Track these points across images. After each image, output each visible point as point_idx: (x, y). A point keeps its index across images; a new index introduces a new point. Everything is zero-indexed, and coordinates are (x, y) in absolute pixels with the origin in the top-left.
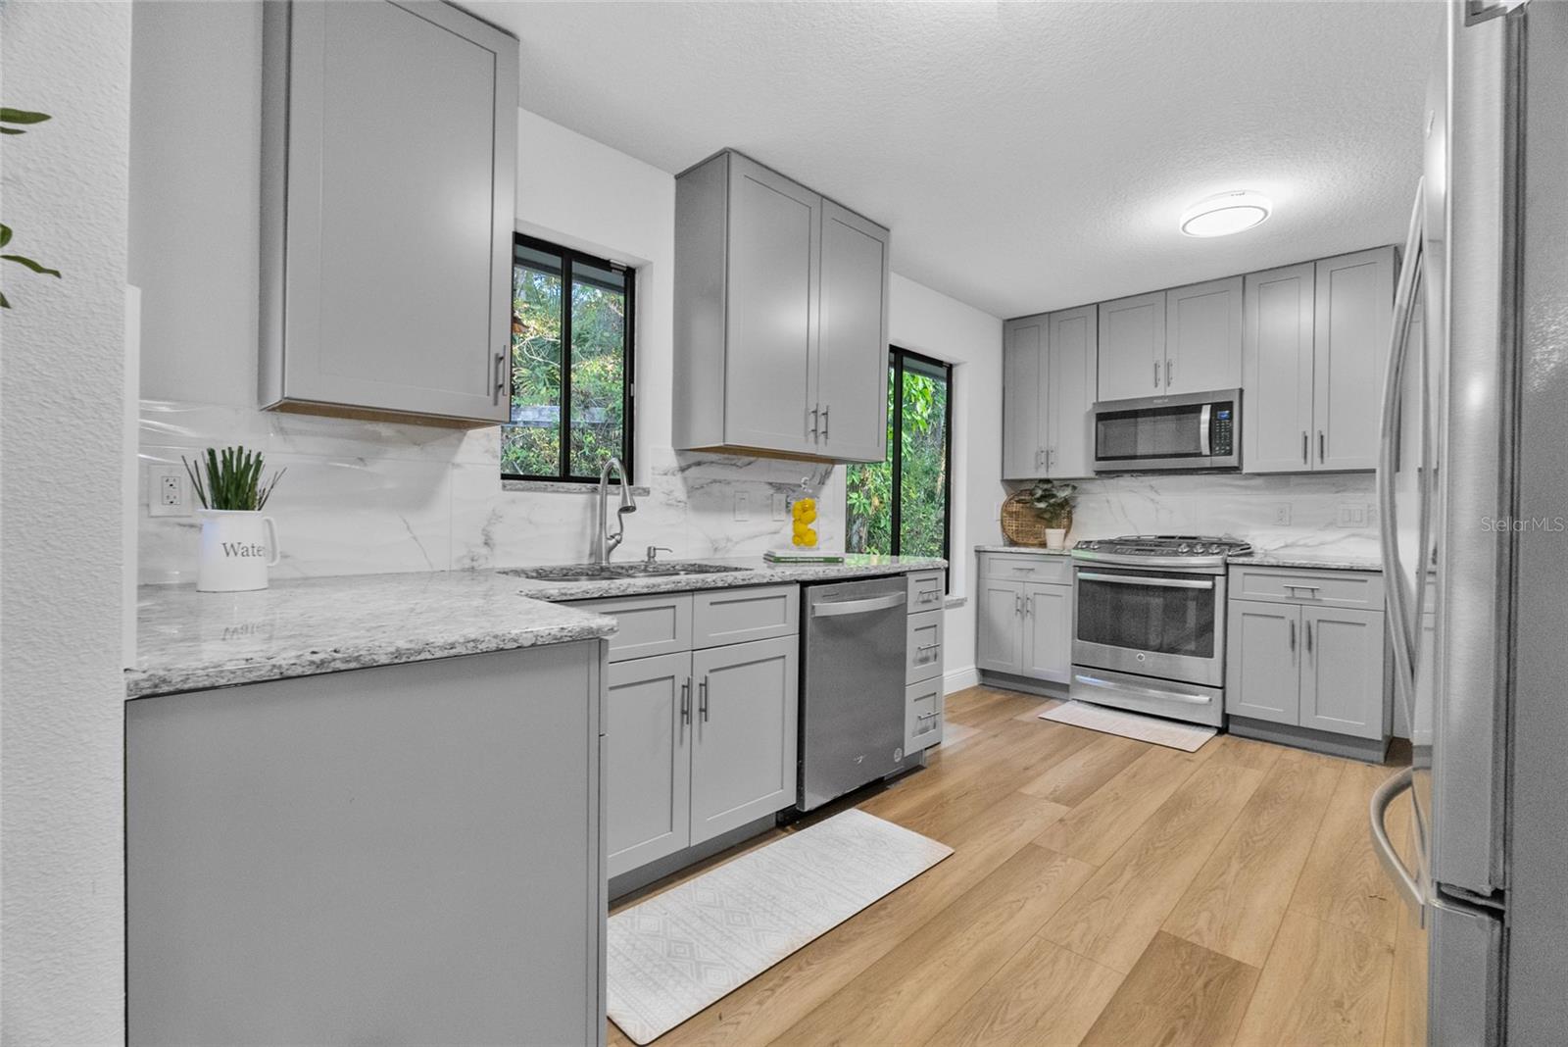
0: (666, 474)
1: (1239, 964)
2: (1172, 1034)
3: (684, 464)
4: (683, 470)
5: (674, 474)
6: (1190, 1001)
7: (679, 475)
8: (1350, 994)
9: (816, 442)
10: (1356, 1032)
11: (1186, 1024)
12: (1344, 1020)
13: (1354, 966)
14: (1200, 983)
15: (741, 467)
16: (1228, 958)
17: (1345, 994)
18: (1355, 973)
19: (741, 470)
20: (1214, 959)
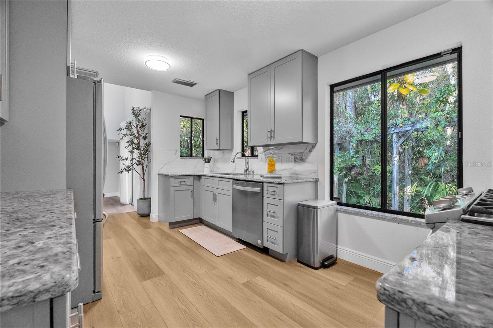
0: (261, 153)
1: (145, 280)
2: (141, 264)
3: (265, 150)
4: (264, 152)
5: (262, 153)
6: (144, 269)
7: (264, 153)
8: (121, 292)
9: (271, 141)
10: (115, 285)
11: (141, 266)
12: (119, 285)
13: (124, 299)
14: (147, 272)
15: (279, 149)
16: (148, 280)
17: (122, 290)
18: (123, 297)
19: (280, 150)
20: (150, 278)
